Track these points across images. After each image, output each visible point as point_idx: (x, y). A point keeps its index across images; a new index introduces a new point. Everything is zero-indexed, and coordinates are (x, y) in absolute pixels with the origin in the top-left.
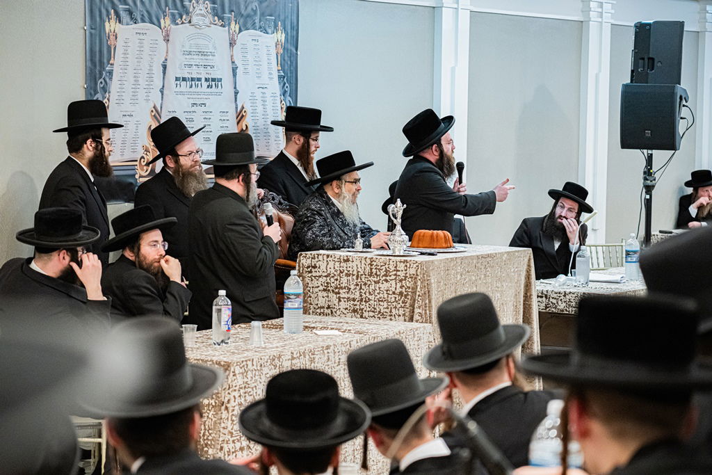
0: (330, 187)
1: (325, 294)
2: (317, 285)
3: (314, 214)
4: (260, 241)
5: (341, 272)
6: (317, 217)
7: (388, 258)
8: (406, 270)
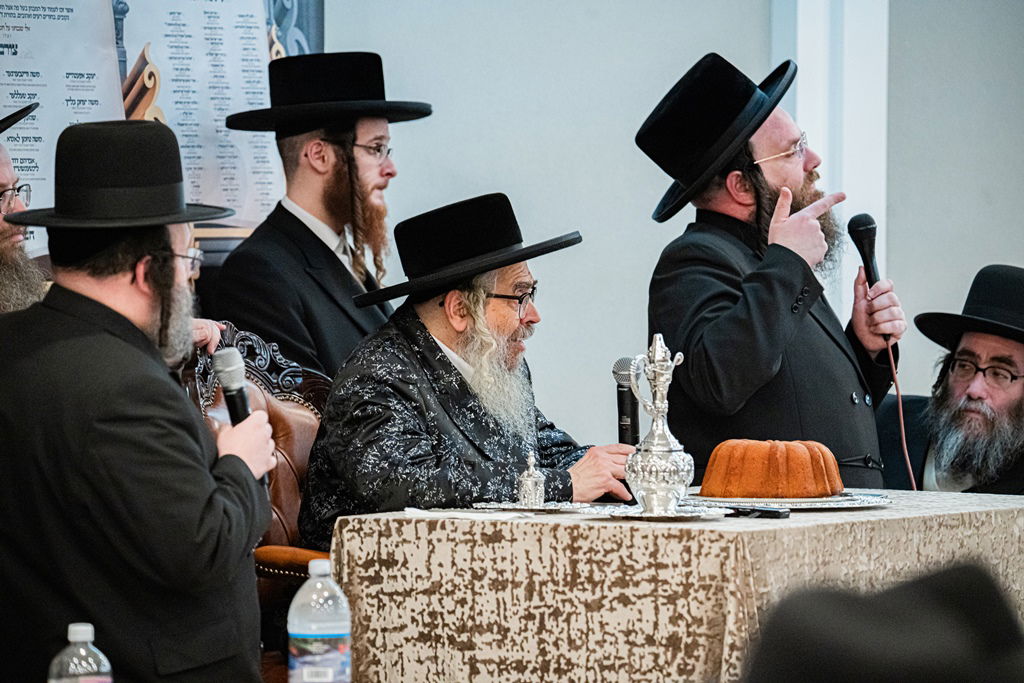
0: (438, 311)
1: (425, 651)
2: (398, 623)
3: (386, 396)
4: (207, 472)
5: (476, 576)
6: (393, 403)
7: (627, 525)
8: (687, 564)
